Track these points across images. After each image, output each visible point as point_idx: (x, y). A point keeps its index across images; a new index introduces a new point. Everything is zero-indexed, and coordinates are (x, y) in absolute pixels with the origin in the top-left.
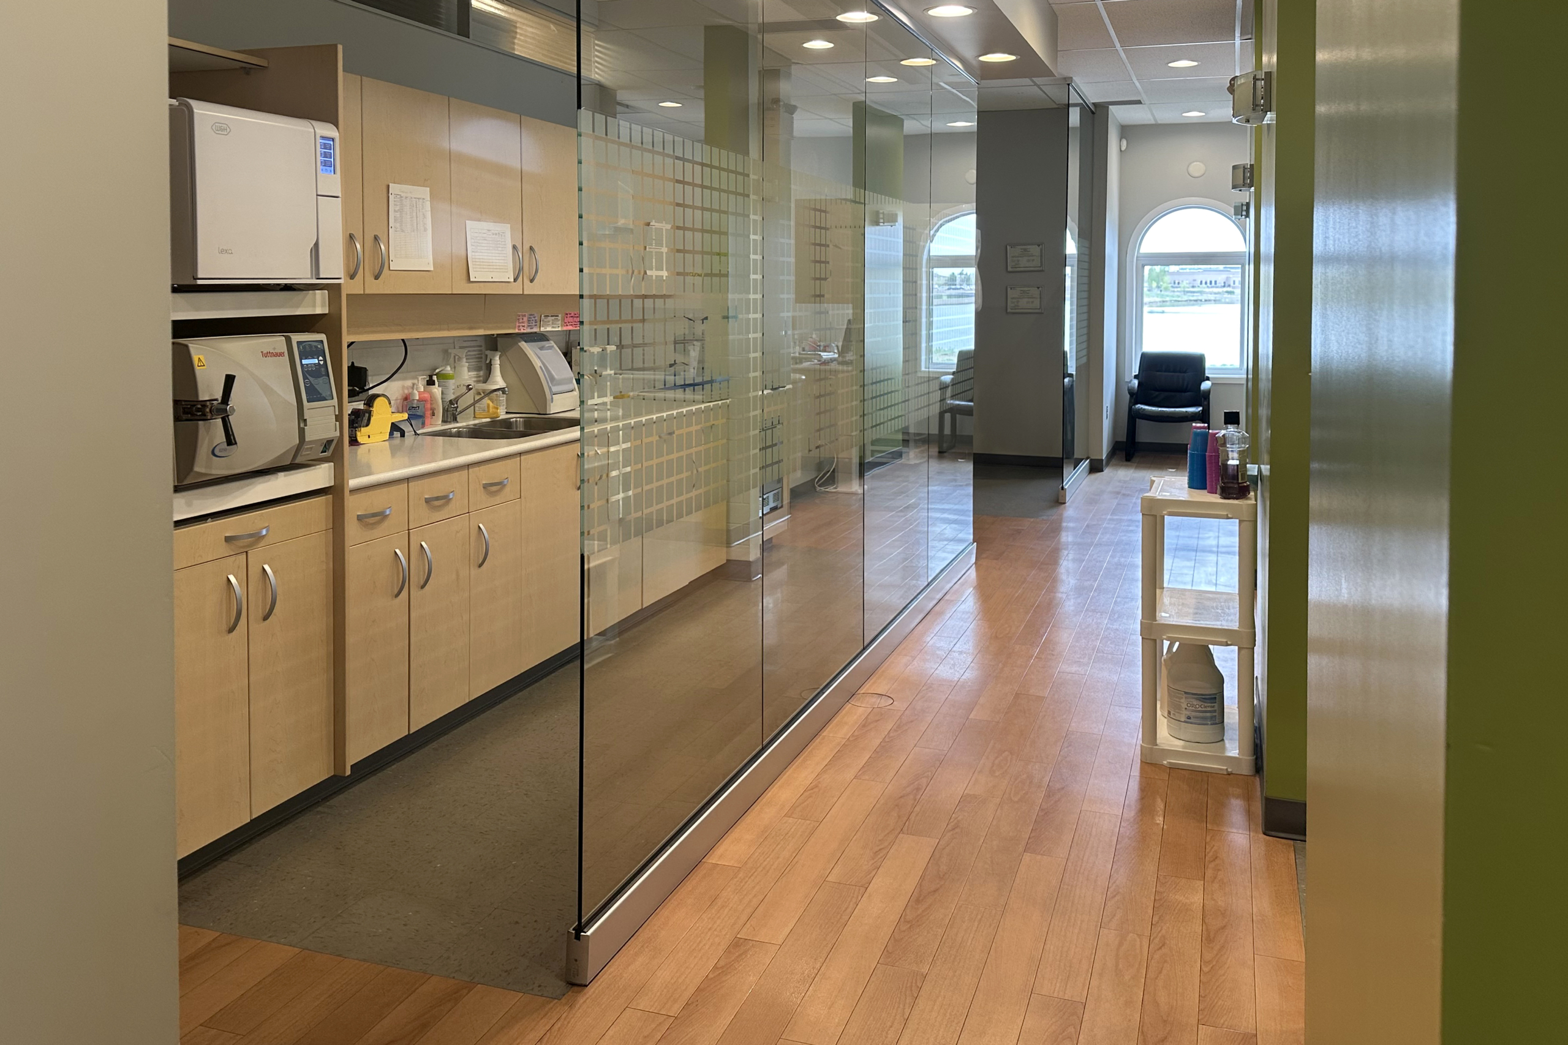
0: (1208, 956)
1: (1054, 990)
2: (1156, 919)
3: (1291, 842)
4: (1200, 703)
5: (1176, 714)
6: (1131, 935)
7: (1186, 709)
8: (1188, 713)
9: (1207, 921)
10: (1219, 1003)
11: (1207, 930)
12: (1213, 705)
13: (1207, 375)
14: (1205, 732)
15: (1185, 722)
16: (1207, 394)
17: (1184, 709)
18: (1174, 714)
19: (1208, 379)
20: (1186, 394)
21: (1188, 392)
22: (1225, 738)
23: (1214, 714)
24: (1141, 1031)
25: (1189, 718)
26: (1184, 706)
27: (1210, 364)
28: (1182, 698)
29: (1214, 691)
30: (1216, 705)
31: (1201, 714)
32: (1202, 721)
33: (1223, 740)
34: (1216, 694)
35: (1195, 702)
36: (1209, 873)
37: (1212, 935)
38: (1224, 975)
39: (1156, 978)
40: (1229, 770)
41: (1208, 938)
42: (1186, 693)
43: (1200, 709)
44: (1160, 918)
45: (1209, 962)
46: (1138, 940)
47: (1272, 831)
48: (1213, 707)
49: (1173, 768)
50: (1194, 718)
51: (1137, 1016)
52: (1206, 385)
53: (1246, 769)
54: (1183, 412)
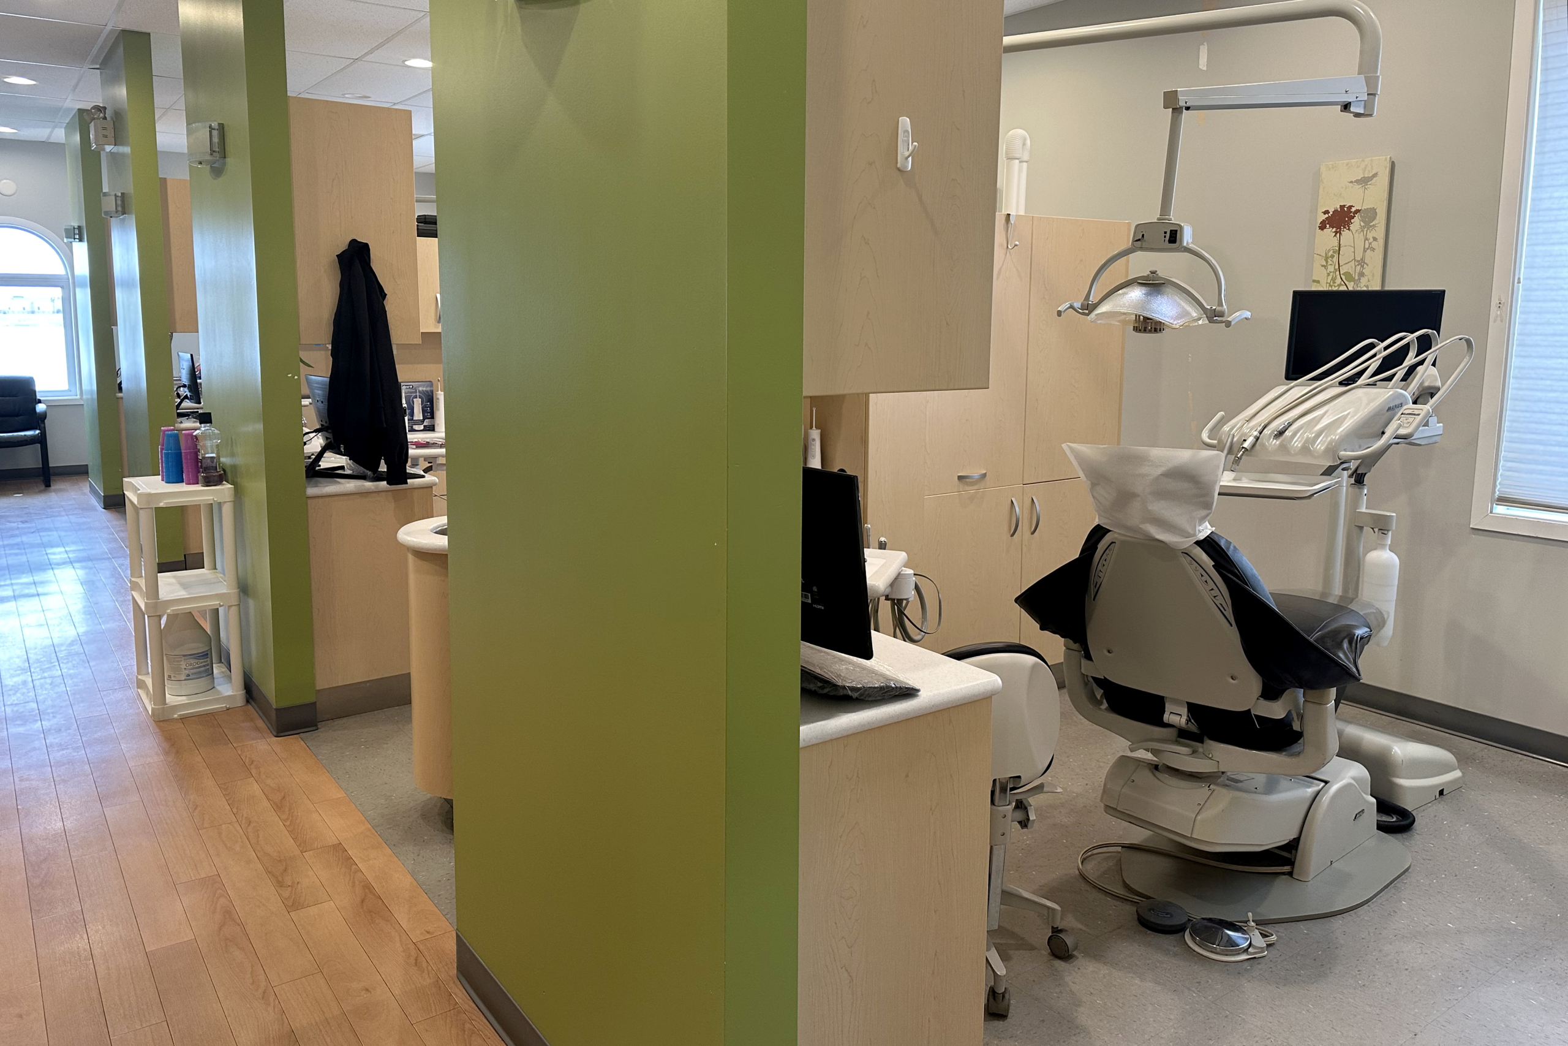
0: (284, 817)
1: (191, 876)
2: (235, 810)
3: (297, 736)
4: (197, 661)
5: (176, 676)
6: (223, 826)
7: (185, 669)
8: (187, 672)
9: (270, 798)
10: (308, 837)
11: (274, 803)
12: (206, 660)
13: (38, 398)
14: (202, 683)
15: (185, 680)
16: (43, 417)
17: (183, 670)
18: (174, 677)
19: (40, 401)
20: (19, 418)
21: (21, 415)
22: (215, 686)
23: (207, 667)
24: (268, 872)
25: (188, 675)
26: (184, 666)
27: (40, 387)
28: (181, 661)
29: (206, 649)
30: (208, 659)
31: (198, 670)
32: (198, 676)
33: (214, 687)
34: (208, 650)
35: (192, 661)
36: (254, 772)
37: (279, 805)
38: (301, 822)
39: (258, 842)
40: (228, 706)
41: (278, 807)
42: (184, 656)
43: (197, 666)
44: (237, 809)
45: (287, 819)
46: (231, 827)
47: (282, 732)
48: (207, 661)
49: (183, 719)
50: (192, 674)
51: (260, 866)
52: (40, 408)
53: (240, 701)
54: (22, 435)
